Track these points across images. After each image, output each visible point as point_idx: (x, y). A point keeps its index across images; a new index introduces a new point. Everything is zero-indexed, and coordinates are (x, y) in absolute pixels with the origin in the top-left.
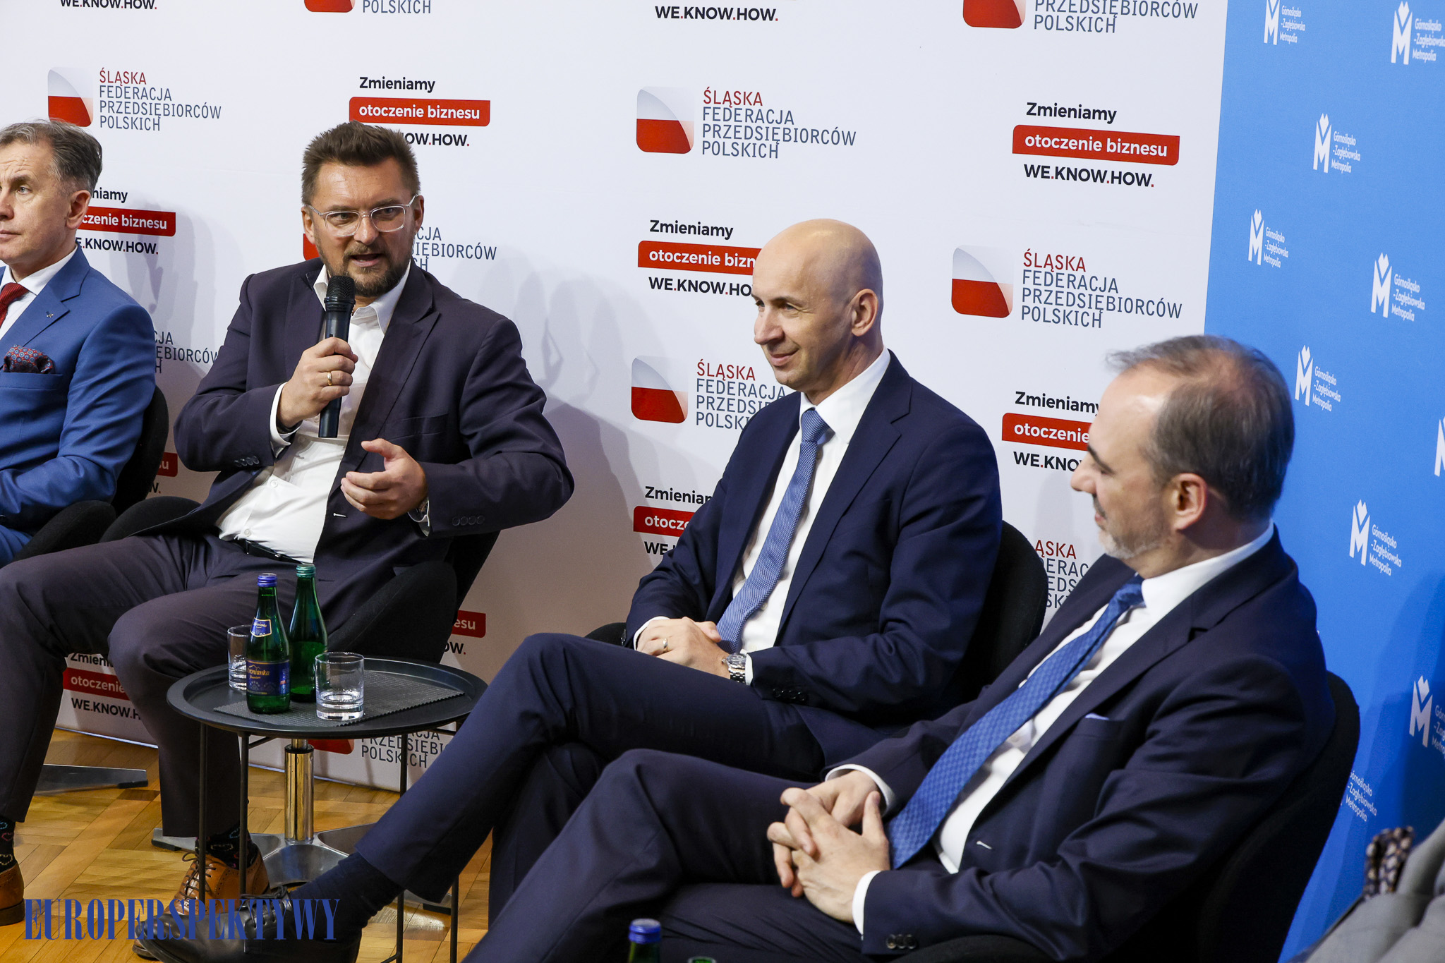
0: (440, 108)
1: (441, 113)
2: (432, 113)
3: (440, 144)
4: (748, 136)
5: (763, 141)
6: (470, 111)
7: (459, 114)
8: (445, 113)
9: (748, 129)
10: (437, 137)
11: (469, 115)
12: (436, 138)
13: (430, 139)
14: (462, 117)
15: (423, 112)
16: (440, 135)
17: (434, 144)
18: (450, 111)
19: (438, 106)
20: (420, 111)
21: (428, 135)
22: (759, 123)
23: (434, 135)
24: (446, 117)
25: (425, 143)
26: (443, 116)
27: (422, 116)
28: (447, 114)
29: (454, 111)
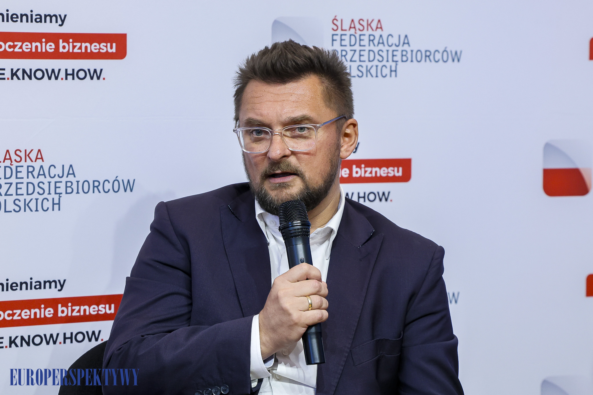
0: (73, 42)
1: (74, 47)
2: (64, 47)
3: (73, 79)
4: (371, 59)
5: (384, 63)
6: (105, 44)
7: (94, 48)
8: (78, 47)
9: (371, 53)
10: (70, 72)
11: (105, 48)
12: (68, 72)
13: (62, 74)
14: (97, 51)
15: (53, 46)
16: (73, 70)
17: (66, 79)
18: (84, 45)
19: (71, 40)
20: (51, 46)
21: (59, 70)
22: (381, 47)
23: (66, 70)
24: (80, 51)
25: (56, 78)
26: (76, 50)
27: (53, 50)
28: (80, 48)
29: (88, 44)
